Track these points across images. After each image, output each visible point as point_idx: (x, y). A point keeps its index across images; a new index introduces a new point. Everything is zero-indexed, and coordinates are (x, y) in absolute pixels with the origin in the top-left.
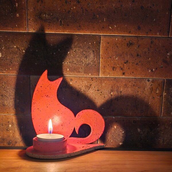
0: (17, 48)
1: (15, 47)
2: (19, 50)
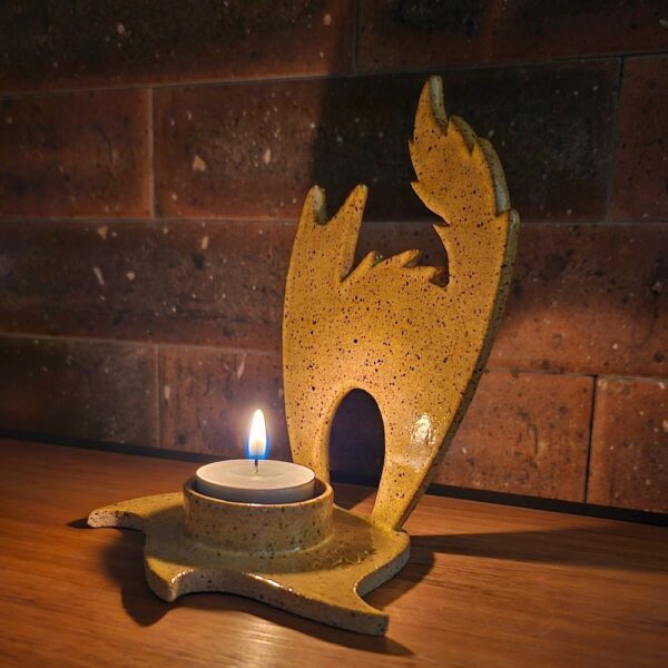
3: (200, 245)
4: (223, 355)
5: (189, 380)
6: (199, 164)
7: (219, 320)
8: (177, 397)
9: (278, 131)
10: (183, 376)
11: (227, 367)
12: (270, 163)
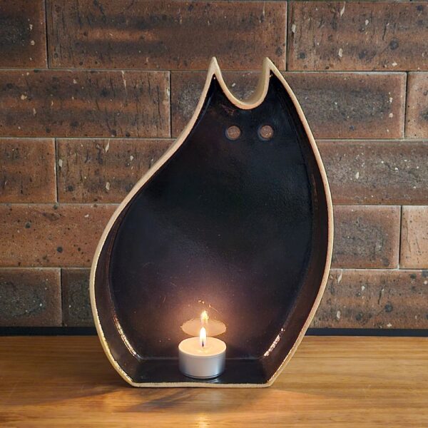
0: (386, 164)
1: (382, 162)
2: (389, 166)
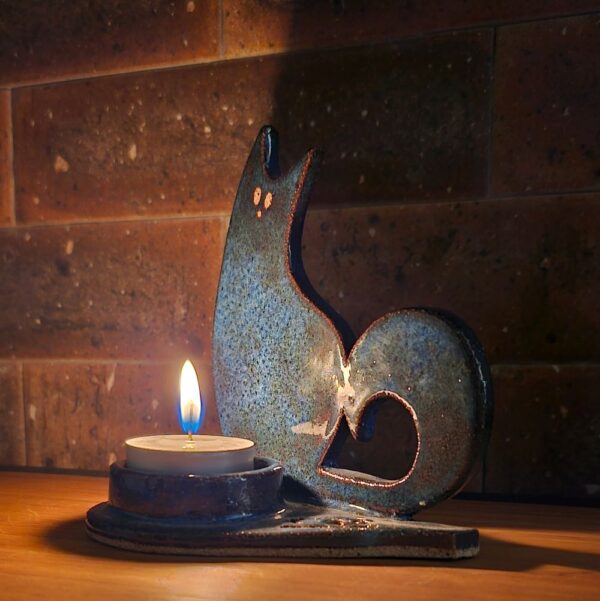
3: (64, 249)
4: (91, 367)
5: (56, 396)
6: (61, 164)
7: (86, 329)
8: (43, 417)
9: (144, 124)
10: (49, 393)
11: (95, 380)
12: (136, 159)
